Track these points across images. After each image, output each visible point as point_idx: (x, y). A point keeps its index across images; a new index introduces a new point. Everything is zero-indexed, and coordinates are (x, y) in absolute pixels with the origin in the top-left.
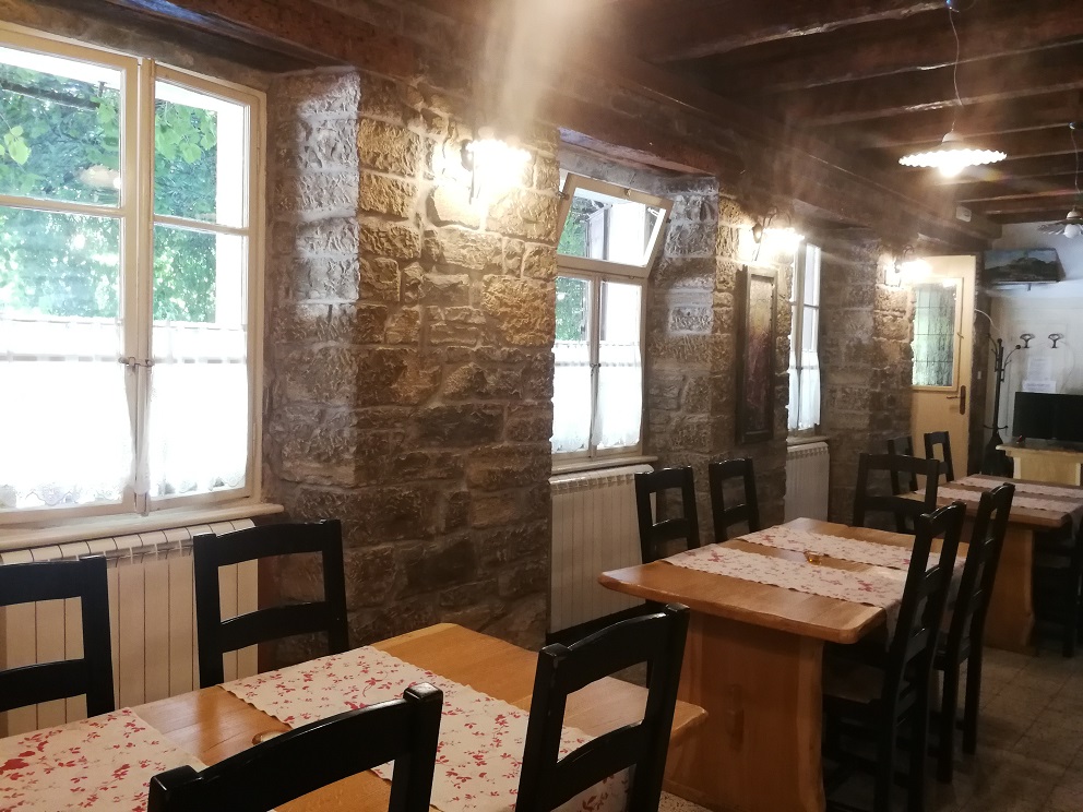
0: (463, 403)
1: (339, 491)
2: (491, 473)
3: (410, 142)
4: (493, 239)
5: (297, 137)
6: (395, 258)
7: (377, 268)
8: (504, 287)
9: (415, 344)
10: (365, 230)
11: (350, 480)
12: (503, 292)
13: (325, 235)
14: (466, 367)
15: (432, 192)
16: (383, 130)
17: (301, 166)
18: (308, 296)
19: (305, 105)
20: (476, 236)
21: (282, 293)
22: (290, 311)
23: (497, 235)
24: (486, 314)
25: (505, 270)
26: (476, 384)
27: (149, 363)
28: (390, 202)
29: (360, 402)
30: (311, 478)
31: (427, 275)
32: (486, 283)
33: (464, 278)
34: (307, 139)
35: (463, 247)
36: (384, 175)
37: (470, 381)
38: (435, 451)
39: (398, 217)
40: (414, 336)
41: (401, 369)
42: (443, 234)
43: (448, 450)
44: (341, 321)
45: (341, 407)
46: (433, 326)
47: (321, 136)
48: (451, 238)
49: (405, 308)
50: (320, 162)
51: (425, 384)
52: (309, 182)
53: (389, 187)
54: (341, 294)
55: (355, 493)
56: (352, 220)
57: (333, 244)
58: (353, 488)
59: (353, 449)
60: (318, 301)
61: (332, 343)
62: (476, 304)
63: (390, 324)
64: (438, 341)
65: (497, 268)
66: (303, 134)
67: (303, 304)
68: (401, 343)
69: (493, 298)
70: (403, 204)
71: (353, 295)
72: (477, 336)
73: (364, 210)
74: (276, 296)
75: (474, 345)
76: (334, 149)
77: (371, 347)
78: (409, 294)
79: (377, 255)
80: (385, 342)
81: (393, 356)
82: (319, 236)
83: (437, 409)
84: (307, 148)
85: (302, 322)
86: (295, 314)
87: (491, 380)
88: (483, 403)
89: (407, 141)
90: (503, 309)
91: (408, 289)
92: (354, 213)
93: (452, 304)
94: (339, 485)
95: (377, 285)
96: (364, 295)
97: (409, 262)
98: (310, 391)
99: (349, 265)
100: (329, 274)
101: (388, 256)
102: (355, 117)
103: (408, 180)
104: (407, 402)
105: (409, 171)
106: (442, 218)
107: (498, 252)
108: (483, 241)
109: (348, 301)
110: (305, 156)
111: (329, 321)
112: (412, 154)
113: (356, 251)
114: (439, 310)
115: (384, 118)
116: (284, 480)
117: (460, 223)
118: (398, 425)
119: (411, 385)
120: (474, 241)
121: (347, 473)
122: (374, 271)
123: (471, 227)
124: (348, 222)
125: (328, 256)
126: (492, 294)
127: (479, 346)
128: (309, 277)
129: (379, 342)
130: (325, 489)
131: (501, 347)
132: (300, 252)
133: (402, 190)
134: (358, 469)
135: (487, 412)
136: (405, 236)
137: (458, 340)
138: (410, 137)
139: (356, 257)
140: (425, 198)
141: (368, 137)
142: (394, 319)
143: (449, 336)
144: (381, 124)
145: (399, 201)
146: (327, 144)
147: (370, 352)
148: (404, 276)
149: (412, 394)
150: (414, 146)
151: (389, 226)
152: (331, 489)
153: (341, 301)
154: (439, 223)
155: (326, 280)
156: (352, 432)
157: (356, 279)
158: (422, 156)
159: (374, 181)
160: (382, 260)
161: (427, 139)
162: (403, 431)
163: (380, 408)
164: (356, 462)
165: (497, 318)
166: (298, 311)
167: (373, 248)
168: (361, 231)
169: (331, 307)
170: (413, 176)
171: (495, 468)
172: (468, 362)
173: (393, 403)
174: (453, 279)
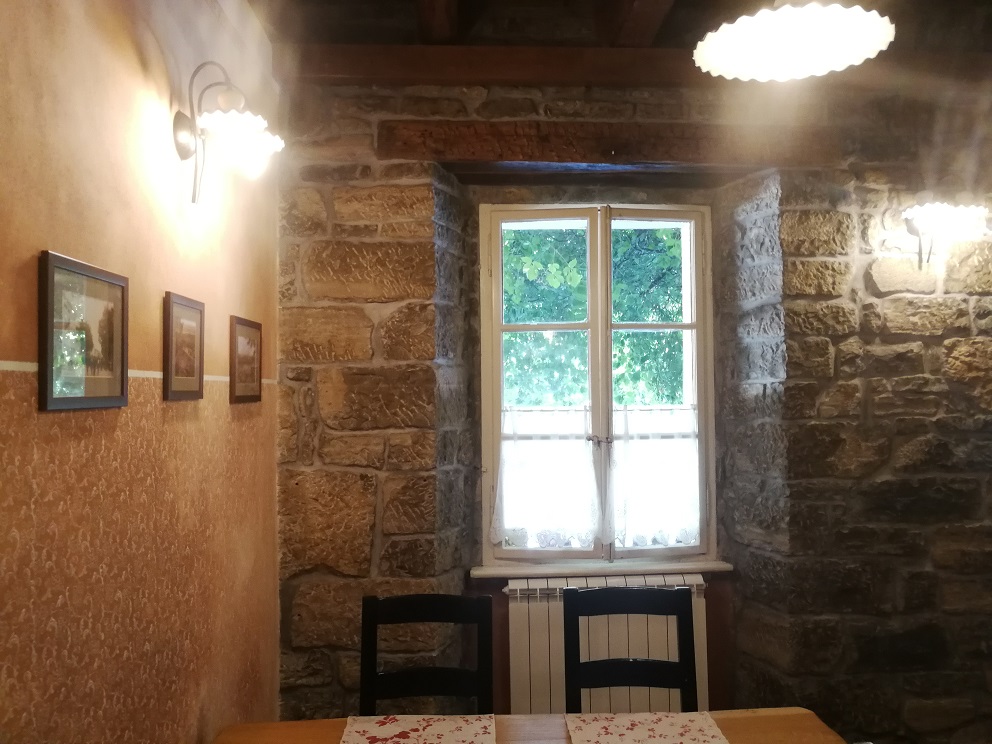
0: (921, 477)
1: (778, 558)
2: (964, 553)
3: (840, 223)
4: (954, 300)
5: (734, 237)
6: (826, 335)
7: (806, 348)
8: (972, 350)
9: (856, 417)
10: (791, 314)
11: (786, 548)
12: (973, 355)
13: (758, 322)
14: (922, 438)
15: (870, 266)
16: (808, 218)
17: (739, 264)
18: (748, 377)
19: (740, 209)
20: (930, 301)
21: (729, 375)
22: (735, 391)
23: (960, 297)
24: (950, 381)
25: (975, 331)
26: (938, 456)
27: (609, 440)
28: (819, 284)
29: (792, 475)
30: (756, 543)
31: (869, 348)
32: (946, 347)
33: (915, 346)
34: (743, 238)
35: (914, 315)
36: (811, 259)
37: (928, 453)
38: (885, 526)
39: (830, 296)
40: (852, 408)
41: (837, 442)
42: (887, 305)
43: (903, 526)
44: (772, 398)
45: (777, 479)
46: (877, 398)
47: (752, 234)
48: (896, 308)
49: (840, 382)
50: (752, 257)
51: (868, 456)
52: (745, 276)
53: (818, 270)
54: (772, 374)
55: (791, 561)
56: (778, 306)
57: (764, 329)
58: (788, 556)
59: (787, 519)
60: (755, 381)
61: (767, 419)
62: (933, 372)
63: (824, 398)
64: (882, 413)
65: (964, 331)
66: (739, 235)
67: (745, 385)
68: (837, 416)
69: (958, 363)
70: (834, 283)
71: (782, 375)
72: (938, 405)
73: (789, 296)
74: (724, 379)
75: (934, 414)
76: (762, 244)
77: (802, 422)
78: (846, 369)
79: (805, 334)
80: (818, 417)
81: (827, 430)
82: (754, 323)
83: (886, 483)
84: (742, 247)
85: (744, 400)
86: (739, 393)
87: (961, 452)
88: (950, 476)
89: (835, 222)
90: (973, 374)
91: (843, 364)
92: (780, 299)
93: (902, 373)
94: (778, 552)
95: (806, 364)
96: (791, 373)
97: (846, 337)
98: (752, 462)
99: (778, 347)
100: (763, 356)
101: (819, 334)
102: (777, 212)
103: (840, 259)
104: (847, 474)
105: (839, 249)
106: (883, 290)
107: (962, 313)
108: (941, 305)
109: (778, 380)
110: (741, 254)
111: (764, 398)
112: (843, 234)
113: (783, 334)
114: (885, 381)
115: (809, 207)
116: (737, 542)
117: (908, 291)
118: (837, 497)
119: (852, 458)
120: (926, 307)
121: (783, 541)
122: (803, 350)
123: (923, 293)
124: (775, 308)
125: (761, 340)
126: (956, 359)
127: (941, 415)
128: (748, 359)
129: (810, 417)
130: (768, 554)
131: (973, 415)
132: (741, 338)
133: (833, 270)
134: (792, 539)
135: (956, 486)
136: (838, 314)
137: (909, 410)
138: (840, 217)
139: (783, 339)
140: (862, 273)
141: (791, 227)
142: (828, 394)
143: (898, 407)
144: (806, 214)
145: (830, 280)
146: (757, 241)
147: (800, 427)
148: (839, 352)
149: (853, 467)
150: (844, 226)
151: (820, 306)
152: (772, 554)
153: (773, 380)
154: (880, 295)
155: (760, 362)
156: (786, 503)
157: (784, 360)
158: (857, 233)
159: (800, 267)
160: (812, 339)
161: (862, 215)
162: (844, 504)
163: (815, 481)
164: (790, 531)
165: (966, 384)
166: (741, 390)
167: (801, 329)
168: (787, 315)
169: (765, 386)
170: (846, 254)
171: (971, 548)
172: (927, 433)
173: (829, 476)
174: (900, 348)
